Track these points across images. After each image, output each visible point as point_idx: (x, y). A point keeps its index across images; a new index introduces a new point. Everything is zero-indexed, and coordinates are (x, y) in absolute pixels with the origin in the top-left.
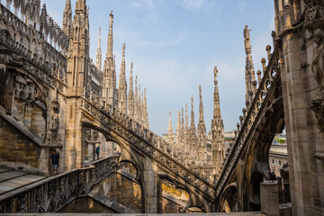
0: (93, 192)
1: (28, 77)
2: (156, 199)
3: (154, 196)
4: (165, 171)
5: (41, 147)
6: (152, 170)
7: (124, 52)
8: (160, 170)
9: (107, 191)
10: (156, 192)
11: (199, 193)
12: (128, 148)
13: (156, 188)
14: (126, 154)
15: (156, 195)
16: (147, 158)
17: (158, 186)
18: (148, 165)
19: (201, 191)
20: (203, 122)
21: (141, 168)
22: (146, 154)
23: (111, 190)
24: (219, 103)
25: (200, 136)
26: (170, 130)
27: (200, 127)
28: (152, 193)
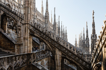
0: (35, 63)
1: (10, 18)
2: (60, 67)
3: (59, 66)
4: (65, 55)
5: (15, 45)
6: (58, 54)
7: (55, 11)
8: (62, 54)
9: (46, 63)
10: (60, 64)
11: (81, 66)
12: (48, 44)
13: (61, 63)
14: (48, 47)
15: (60, 66)
16: (57, 49)
17: (61, 62)
18: (57, 52)
19: (83, 66)
20: (88, 37)
21: (54, 53)
22: (56, 47)
23: (48, 62)
24: (94, 27)
25: (87, 43)
26: (76, 42)
27: (86, 39)
28: (59, 65)
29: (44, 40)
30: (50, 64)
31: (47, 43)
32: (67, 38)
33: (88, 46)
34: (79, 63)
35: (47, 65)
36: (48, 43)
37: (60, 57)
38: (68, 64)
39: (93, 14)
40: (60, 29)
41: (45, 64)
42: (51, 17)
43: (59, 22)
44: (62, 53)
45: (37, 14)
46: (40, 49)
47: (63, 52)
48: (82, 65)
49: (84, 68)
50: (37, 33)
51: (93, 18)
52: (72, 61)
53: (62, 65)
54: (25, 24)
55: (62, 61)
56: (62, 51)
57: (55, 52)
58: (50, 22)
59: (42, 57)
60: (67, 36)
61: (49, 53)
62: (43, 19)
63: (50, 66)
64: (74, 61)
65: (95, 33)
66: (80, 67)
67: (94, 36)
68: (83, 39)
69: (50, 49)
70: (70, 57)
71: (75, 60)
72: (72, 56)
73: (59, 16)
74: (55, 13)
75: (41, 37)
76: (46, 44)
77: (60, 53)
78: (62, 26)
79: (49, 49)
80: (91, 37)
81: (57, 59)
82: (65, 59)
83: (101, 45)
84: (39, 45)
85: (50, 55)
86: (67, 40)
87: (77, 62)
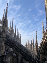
9: (9, 61)
10: (21, 61)
16: (19, 52)
26: (26, 44)
34: (31, 61)
36: (15, 49)
37: (21, 57)
42: (10, 25)
47: (23, 54)
54: (2, 37)
65: (37, 42)
71: (28, 59)
78: (17, 32)
86: (21, 43)
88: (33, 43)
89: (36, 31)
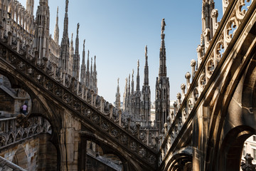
2: (75, 167)
3: (73, 164)
4: (90, 130)
6: (71, 127)
7: (67, 7)
8: (83, 127)
9: (32, 155)
10: (76, 158)
11: (134, 160)
12: (41, 97)
13: (76, 153)
14: (38, 105)
15: (76, 162)
16: (66, 111)
17: (80, 151)
18: (66, 121)
19: (139, 158)
20: (148, 84)
21: (57, 125)
22: (65, 106)
23: (40, 153)
24: (165, 59)
25: (144, 98)
26: (118, 96)
27: (144, 88)
28: (70, 160)
29: (27, 83)
30: (45, 157)
31: (36, 93)
32: (96, 85)
33: (146, 107)
34: (129, 152)
35: (34, 160)
36: (39, 93)
37: (75, 137)
38: (97, 155)
39: (163, 29)
40: (78, 60)
41: (29, 159)
42: (57, 25)
43: (77, 40)
44: (82, 125)
45: (12, 7)
46: (15, 113)
47: (86, 121)
48: (136, 157)
49: (140, 165)
50: (5, 58)
51: (163, 36)
52: (110, 147)
53: (79, 159)
55: (82, 148)
56: (81, 118)
57: (61, 120)
58: (53, 38)
59: (19, 136)
60: (96, 80)
61: (42, 126)
62: (30, 26)
63: (44, 163)
64: (115, 146)
65: (165, 74)
66: (132, 161)
67: (164, 82)
68: (135, 90)
69: (46, 110)
70: (104, 135)
71: (118, 144)
72: (110, 134)
73: (78, 26)
74: (66, 15)
75: (16, 71)
76: (33, 96)
77: (77, 125)
78: (84, 52)
79: (41, 110)
80: (157, 85)
81: (65, 144)
82: (88, 142)
83: (192, 100)
84: (12, 100)
85: (47, 131)
86: (96, 91)
87: (124, 149)
88: (146, 82)
89: (164, 24)
